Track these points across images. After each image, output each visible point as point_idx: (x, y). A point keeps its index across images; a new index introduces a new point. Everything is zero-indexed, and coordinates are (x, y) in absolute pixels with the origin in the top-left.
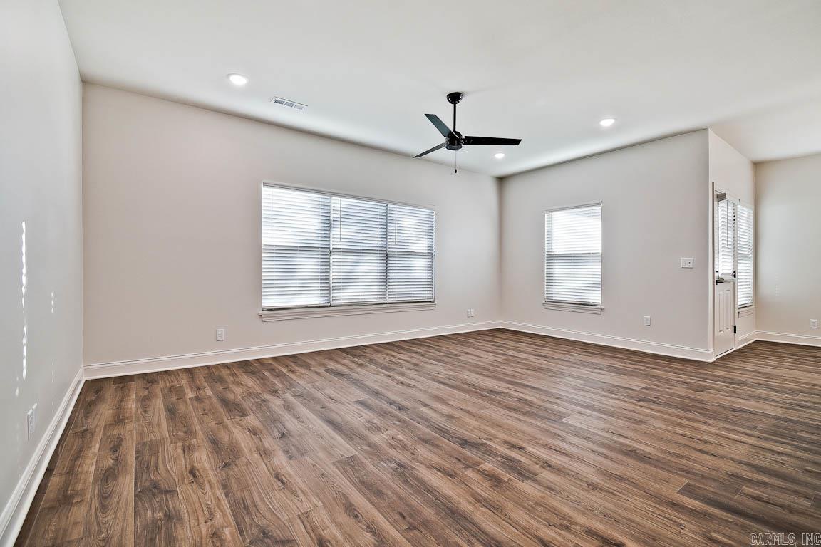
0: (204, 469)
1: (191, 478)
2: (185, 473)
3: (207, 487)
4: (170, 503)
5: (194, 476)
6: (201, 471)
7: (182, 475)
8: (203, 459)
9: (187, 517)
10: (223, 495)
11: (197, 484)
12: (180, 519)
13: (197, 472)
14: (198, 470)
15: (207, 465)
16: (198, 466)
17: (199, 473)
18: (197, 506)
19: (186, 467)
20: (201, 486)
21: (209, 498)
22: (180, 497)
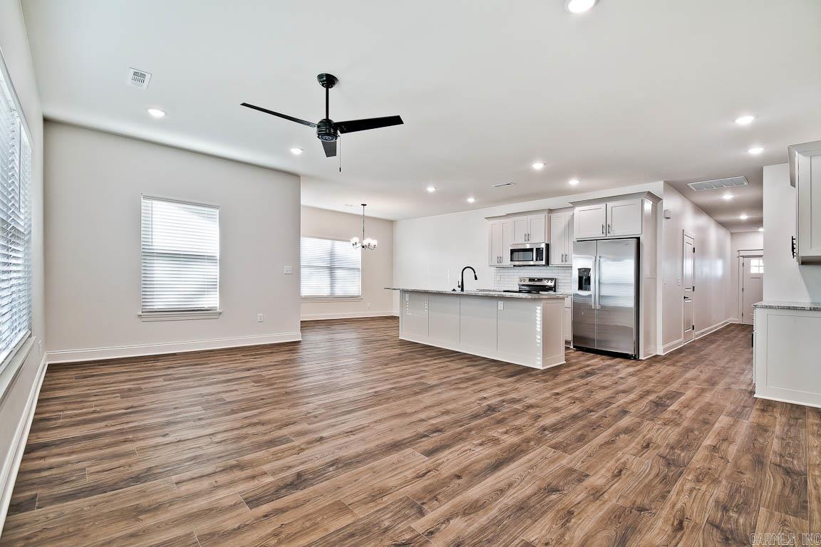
0: (666, 521)
1: (685, 523)
2: (687, 531)
3: (678, 506)
4: (719, 516)
5: (681, 523)
6: (670, 523)
7: (692, 531)
8: (656, 531)
9: (711, 500)
10: (671, 493)
11: (684, 515)
12: (717, 502)
13: (675, 524)
14: (673, 525)
15: (660, 523)
16: (669, 529)
17: (673, 522)
18: (697, 501)
19: (682, 536)
20: (683, 510)
21: (684, 498)
22: (707, 516)
